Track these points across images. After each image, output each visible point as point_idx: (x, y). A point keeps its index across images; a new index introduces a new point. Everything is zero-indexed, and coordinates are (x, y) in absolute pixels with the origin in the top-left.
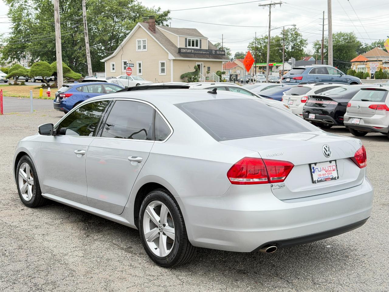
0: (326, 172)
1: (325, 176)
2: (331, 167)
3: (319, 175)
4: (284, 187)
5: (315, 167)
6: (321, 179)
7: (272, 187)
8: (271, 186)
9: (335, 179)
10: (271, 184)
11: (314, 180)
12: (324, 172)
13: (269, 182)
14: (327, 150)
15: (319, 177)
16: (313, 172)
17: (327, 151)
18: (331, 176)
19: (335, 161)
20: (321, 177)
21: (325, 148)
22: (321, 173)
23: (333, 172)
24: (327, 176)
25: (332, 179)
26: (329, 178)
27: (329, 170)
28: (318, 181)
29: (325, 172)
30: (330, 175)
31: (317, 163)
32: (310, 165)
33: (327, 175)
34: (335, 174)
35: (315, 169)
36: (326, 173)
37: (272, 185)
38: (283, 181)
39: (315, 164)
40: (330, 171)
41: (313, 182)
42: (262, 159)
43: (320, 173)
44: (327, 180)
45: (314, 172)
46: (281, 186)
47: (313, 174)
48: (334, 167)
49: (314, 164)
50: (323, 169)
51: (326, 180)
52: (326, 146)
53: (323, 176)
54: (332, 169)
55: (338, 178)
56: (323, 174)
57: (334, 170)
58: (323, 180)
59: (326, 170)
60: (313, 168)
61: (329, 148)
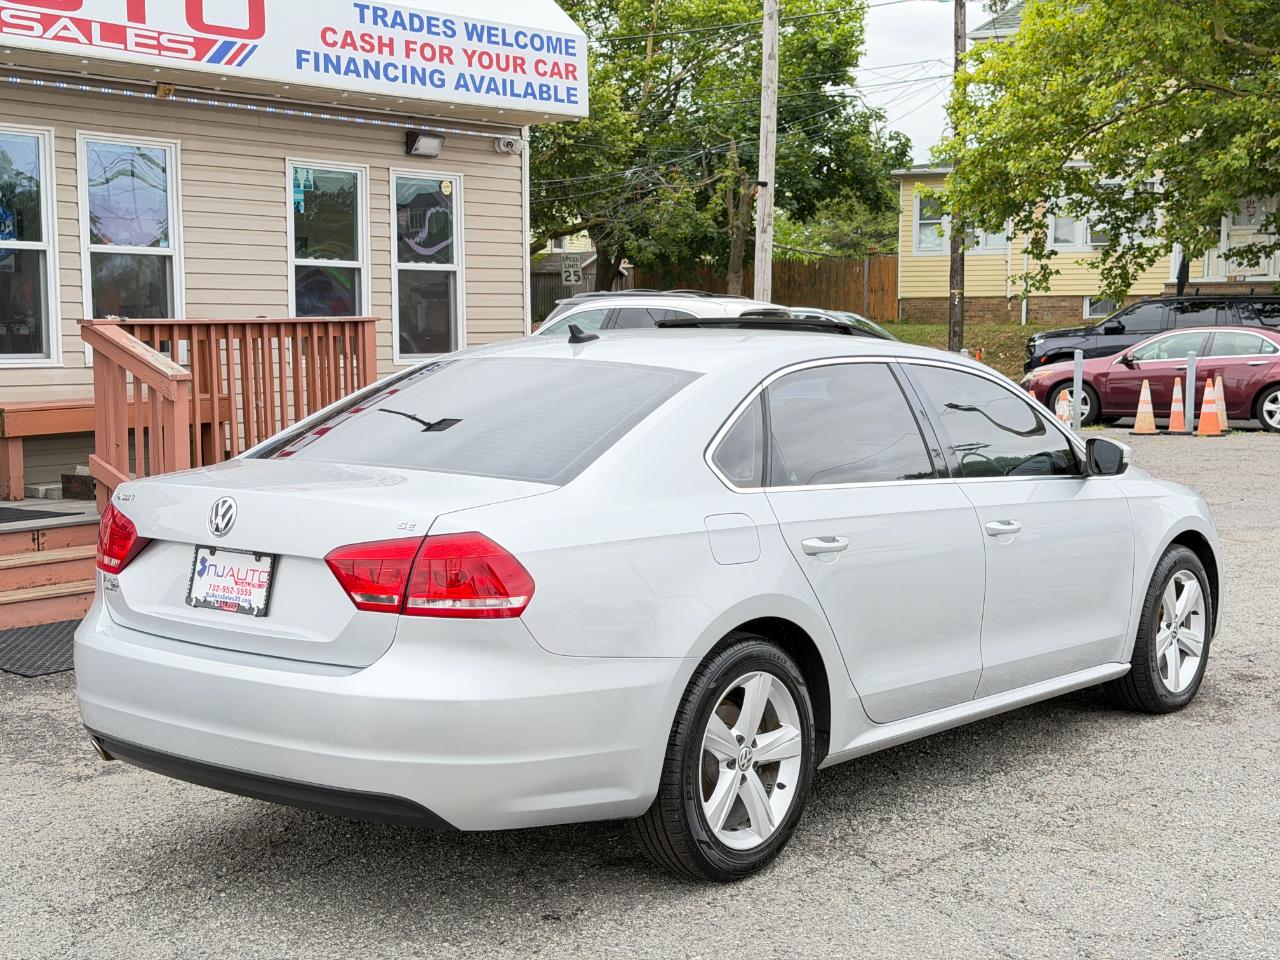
0: (236, 583)
1: (227, 595)
2: (256, 575)
3: (212, 587)
4: (116, 589)
5: (211, 560)
7: (105, 581)
8: (104, 578)
9: (250, 611)
11: (193, 596)
12: (231, 582)
14: (221, 512)
15: (211, 592)
16: (199, 573)
18: (246, 601)
19: (276, 559)
20: (216, 593)
21: (217, 507)
22: (222, 582)
23: (255, 591)
25: (240, 610)
26: (236, 606)
27: (249, 580)
29: (234, 585)
30: (243, 597)
31: (217, 549)
32: (198, 547)
33: (234, 595)
35: (207, 564)
36: (236, 588)
37: (105, 576)
38: (119, 571)
39: (213, 550)
40: (249, 584)
41: (189, 601)
43: (217, 581)
44: (224, 608)
45: (201, 573)
47: (197, 577)
48: (265, 578)
49: (208, 551)
50: (231, 573)
51: (223, 606)
53: (221, 593)
54: (256, 582)
55: (265, 612)
56: (224, 588)
57: (259, 586)
58: (216, 604)
59: (239, 577)
60: (204, 560)
61: (230, 507)
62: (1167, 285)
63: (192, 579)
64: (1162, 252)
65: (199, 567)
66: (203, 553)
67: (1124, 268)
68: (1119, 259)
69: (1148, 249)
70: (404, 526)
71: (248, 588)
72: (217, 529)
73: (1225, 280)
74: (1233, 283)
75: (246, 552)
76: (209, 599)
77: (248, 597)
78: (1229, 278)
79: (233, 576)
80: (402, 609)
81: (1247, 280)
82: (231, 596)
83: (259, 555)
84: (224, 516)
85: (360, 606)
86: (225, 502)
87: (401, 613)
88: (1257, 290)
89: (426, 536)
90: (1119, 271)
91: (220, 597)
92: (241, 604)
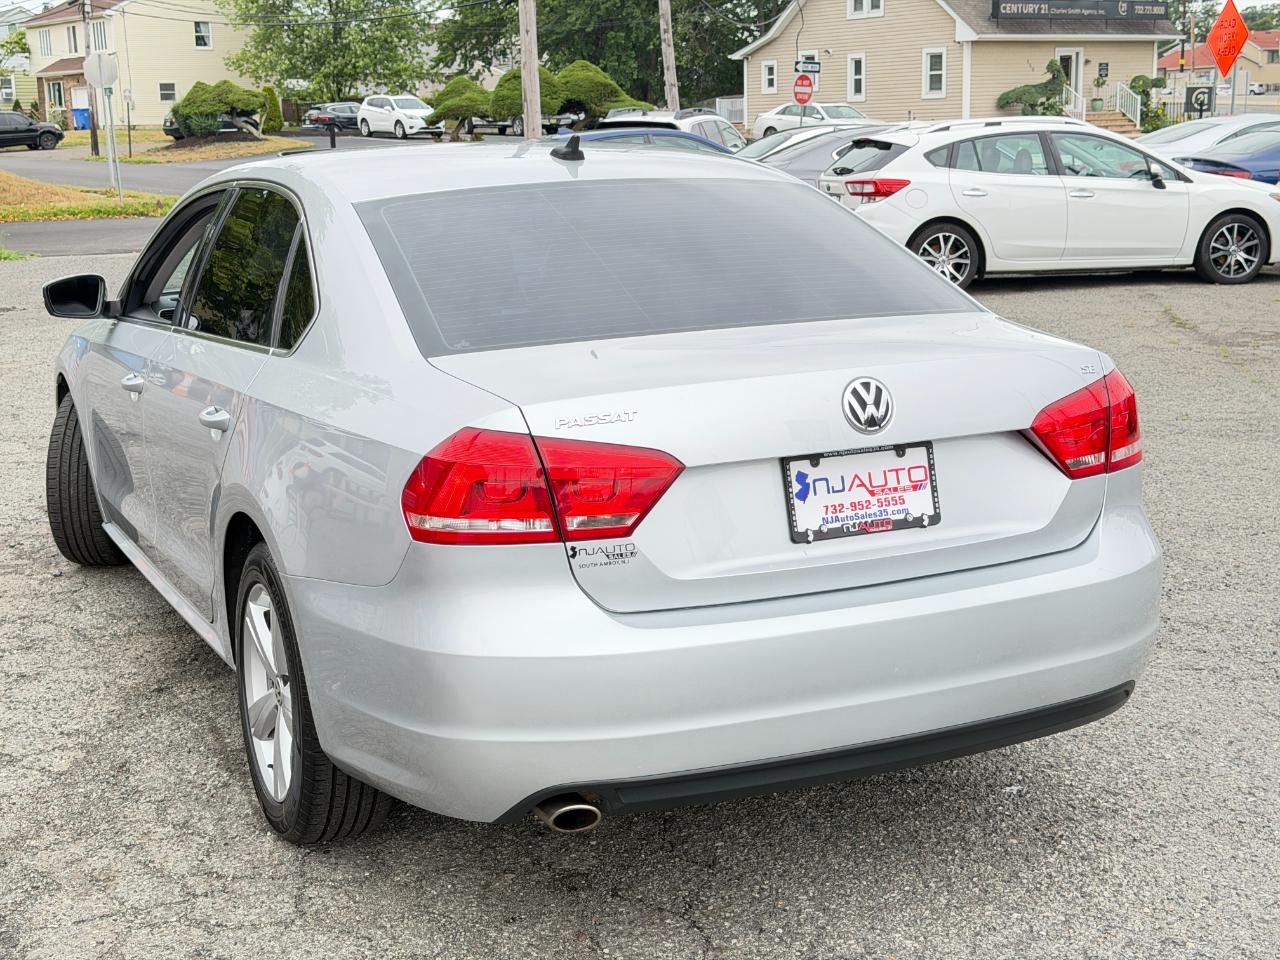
0: (872, 493)
1: (861, 513)
2: (903, 475)
3: (830, 509)
4: (631, 559)
5: (812, 473)
6: (837, 525)
7: (574, 556)
8: (570, 553)
9: (918, 523)
10: (569, 544)
11: (801, 528)
12: (861, 495)
13: (560, 534)
14: (869, 398)
15: (830, 515)
16: (798, 495)
17: (863, 405)
18: (899, 512)
19: (931, 446)
20: (840, 515)
21: (855, 392)
22: (846, 498)
23: (909, 496)
24: (873, 512)
25: (902, 525)
26: (888, 522)
27: (892, 483)
28: (820, 536)
29: (869, 497)
30: (890, 509)
31: (821, 455)
32: (784, 462)
33: (874, 509)
34: (919, 504)
35: (809, 480)
36: (873, 500)
37: (573, 549)
38: (628, 532)
39: (815, 459)
40: (895, 489)
41: (798, 538)
42: (532, 437)
43: (836, 499)
44: (871, 530)
45: (803, 495)
46: (618, 551)
47: (797, 502)
48: (919, 475)
49: (808, 462)
50: (857, 482)
51: (864, 530)
52: (866, 386)
53: (850, 513)
54: (905, 482)
55: (935, 519)
56: (854, 505)
57: (915, 488)
58: (852, 529)
59: (874, 485)
60: (801, 477)
61: (879, 391)
66: (804, 466)
71: (897, 495)
75: (879, 449)
76: (830, 526)
77: (899, 507)
79: (863, 485)
80: (1109, 467)
82: (869, 511)
83: (900, 450)
85: (1072, 474)
87: (1106, 472)
91: (852, 518)
92: (894, 518)
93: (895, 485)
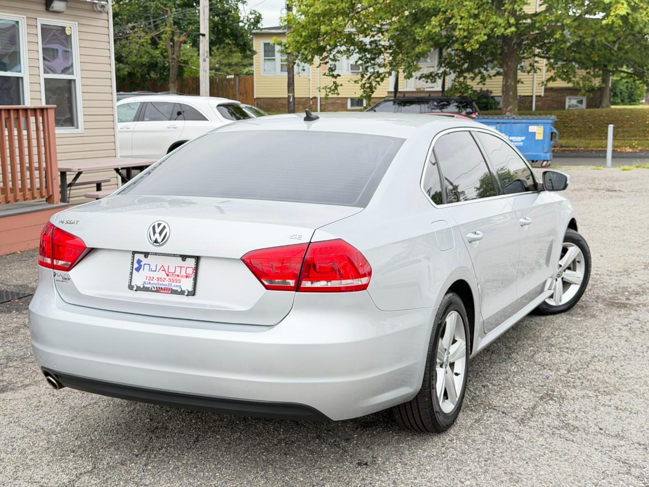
0: (168, 275)
1: (160, 283)
2: (183, 270)
3: (148, 278)
5: (144, 261)
6: (149, 286)
7: (55, 276)
8: (54, 274)
9: (183, 293)
10: (54, 271)
11: (133, 284)
12: (163, 275)
13: (52, 266)
14: (158, 230)
15: (147, 281)
16: (136, 269)
18: (177, 286)
19: (198, 258)
20: (151, 282)
21: (154, 227)
22: (156, 275)
23: (183, 280)
24: (166, 284)
25: (176, 292)
26: (169, 289)
27: (178, 272)
28: (138, 289)
29: (166, 276)
30: (173, 284)
31: (150, 253)
32: (134, 253)
33: (166, 282)
34: (187, 285)
35: (142, 264)
36: (167, 278)
38: (69, 270)
39: (146, 254)
40: (178, 276)
41: (131, 287)
43: (152, 274)
44: (161, 291)
45: (138, 269)
46: (64, 277)
47: (135, 272)
48: (190, 271)
49: (143, 255)
50: (162, 269)
51: (158, 290)
53: (156, 282)
54: (183, 273)
55: (193, 293)
56: (158, 279)
57: (187, 277)
58: (153, 289)
59: (170, 271)
60: (139, 262)
61: (164, 227)
62: (389, 92)
63: (131, 273)
64: (387, 75)
65: (136, 265)
66: (141, 257)
67: (370, 83)
68: (369, 78)
69: (381, 74)
70: (295, 237)
71: (178, 278)
72: (156, 241)
73: (415, 90)
74: (419, 91)
75: (174, 255)
76: (146, 286)
77: (178, 284)
78: (417, 89)
79: (164, 270)
80: (298, 288)
81: (426, 90)
82: (164, 283)
83: (184, 257)
84: (160, 233)
85: (267, 288)
86: (159, 225)
87: (296, 291)
88: (432, 95)
89: (310, 242)
90: (369, 85)
91: (156, 284)
92: (174, 288)
93: (179, 274)
